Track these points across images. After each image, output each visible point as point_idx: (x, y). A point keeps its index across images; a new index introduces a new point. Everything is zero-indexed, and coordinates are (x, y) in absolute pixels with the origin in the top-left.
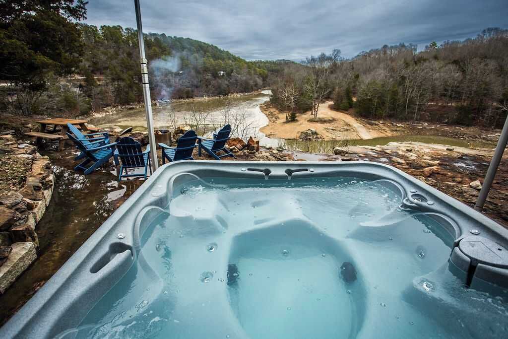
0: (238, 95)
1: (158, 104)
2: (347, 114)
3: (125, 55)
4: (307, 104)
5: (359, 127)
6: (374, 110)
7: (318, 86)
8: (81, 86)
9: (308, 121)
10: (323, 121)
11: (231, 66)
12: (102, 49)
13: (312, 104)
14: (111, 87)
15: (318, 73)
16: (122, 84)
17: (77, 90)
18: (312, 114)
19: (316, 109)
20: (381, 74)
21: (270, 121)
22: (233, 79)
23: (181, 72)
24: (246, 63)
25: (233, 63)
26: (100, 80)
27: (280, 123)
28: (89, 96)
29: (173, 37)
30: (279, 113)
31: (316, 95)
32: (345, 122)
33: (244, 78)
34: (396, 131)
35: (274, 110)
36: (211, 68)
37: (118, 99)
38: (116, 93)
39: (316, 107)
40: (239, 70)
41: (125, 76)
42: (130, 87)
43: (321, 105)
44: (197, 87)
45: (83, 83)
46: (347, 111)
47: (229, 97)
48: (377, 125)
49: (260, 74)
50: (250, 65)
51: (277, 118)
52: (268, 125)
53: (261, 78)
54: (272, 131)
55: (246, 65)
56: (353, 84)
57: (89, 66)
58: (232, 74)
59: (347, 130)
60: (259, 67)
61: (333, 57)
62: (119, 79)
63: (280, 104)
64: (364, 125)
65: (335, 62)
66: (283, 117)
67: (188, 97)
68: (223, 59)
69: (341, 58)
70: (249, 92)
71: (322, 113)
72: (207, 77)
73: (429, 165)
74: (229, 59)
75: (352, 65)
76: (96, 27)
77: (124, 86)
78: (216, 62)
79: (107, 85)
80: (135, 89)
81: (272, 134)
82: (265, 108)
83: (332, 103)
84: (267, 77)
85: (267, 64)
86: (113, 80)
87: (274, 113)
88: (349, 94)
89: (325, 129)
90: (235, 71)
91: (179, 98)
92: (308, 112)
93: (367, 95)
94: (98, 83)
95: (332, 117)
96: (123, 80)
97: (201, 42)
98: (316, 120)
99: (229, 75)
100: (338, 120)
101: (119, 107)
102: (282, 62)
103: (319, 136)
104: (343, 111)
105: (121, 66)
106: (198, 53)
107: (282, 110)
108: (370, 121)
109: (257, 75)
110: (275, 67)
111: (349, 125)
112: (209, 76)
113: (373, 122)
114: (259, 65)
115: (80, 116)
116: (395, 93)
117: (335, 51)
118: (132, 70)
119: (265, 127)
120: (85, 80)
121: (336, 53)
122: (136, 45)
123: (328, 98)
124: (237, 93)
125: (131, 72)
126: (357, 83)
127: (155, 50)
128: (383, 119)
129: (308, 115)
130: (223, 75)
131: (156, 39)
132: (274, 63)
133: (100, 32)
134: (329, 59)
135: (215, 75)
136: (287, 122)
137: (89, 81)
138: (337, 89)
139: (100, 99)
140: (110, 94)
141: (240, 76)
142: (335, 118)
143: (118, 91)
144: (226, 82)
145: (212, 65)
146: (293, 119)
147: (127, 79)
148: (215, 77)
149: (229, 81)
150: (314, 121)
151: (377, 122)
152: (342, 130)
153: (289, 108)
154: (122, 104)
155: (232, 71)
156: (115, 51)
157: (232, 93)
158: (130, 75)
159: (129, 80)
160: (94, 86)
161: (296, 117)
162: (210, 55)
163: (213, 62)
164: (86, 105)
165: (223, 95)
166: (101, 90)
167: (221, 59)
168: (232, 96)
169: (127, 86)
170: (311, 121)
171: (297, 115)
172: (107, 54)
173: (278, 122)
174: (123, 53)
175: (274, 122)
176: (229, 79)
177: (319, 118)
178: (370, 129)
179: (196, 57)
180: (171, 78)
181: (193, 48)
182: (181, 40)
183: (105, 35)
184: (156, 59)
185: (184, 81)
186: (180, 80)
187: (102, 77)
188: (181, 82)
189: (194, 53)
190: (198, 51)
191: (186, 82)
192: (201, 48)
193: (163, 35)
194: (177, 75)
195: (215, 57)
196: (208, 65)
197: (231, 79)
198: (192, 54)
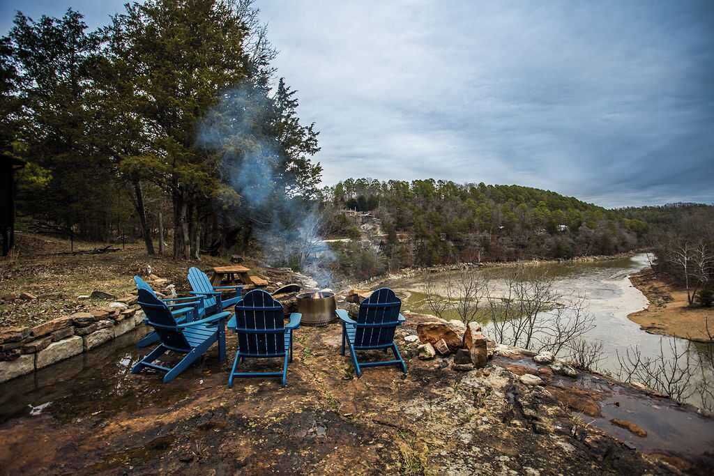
0: (591, 260)
1: (467, 268)
3: (434, 209)
8: (382, 244)
11: (579, 217)
12: (410, 204)
14: (412, 244)
16: (426, 242)
17: (377, 248)
21: (652, 303)
22: (581, 236)
23: (501, 227)
24: (605, 211)
25: (583, 213)
26: (404, 237)
27: (675, 308)
28: (388, 255)
29: (494, 186)
30: (673, 291)
33: (601, 233)
35: (662, 284)
36: (547, 221)
37: (419, 260)
38: (417, 253)
40: (591, 222)
41: (431, 233)
42: (435, 245)
44: (523, 246)
45: (384, 240)
47: (575, 261)
50: (612, 214)
51: (667, 299)
52: (647, 310)
53: (635, 234)
54: (655, 321)
55: (605, 215)
57: (394, 223)
58: (580, 228)
60: (630, 217)
62: (424, 236)
63: (674, 275)
66: (682, 297)
67: (509, 260)
68: (565, 209)
70: (610, 254)
72: (539, 234)
74: (576, 207)
76: (408, 183)
77: (429, 244)
78: (554, 212)
79: (409, 243)
80: (441, 248)
81: (656, 326)
82: (641, 280)
84: (645, 231)
85: (645, 212)
86: (417, 237)
87: (661, 290)
90: (584, 223)
91: (497, 261)
94: (400, 241)
96: (428, 237)
99: (574, 229)
101: (419, 269)
102: (678, 206)
105: (428, 222)
106: (526, 202)
107: (678, 287)
109: (625, 228)
110: (662, 214)
112: (542, 232)
114: (630, 214)
115: (376, 276)
118: (440, 225)
119: (640, 312)
120: (388, 238)
122: (448, 197)
124: (588, 255)
125: (437, 229)
127: (469, 203)
130: (565, 231)
131: (473, 189)
132: (660, 209)
133: (410, 187)
135: (552, 230)
136: (692, 307)
137: (391, 238)
139: (399, 258)
140: (411, 253)
141: (593, 231)
143: (420, 251)
144: (571, 240)
145: (547, 216)
146: (706, 303)
147: (432, 237)
148: (550, 233)
149: (574, 238)
153: (694, 283)
154: (423, 266)
155: (580, 224)
156: (423, 206)
157: (580, 256)
158: (436, 232)
159: (435, 237)
160: (395, 244)
161: (713, 300)
162: (544, 204)
163: (549, 213)
164: (382, 264)
165: (564, 258)
166: (402, 248)
167: (561, 208)
168: (580, 260)
169: (431, 244)
172: (414, 209)
173: (670, 305)
174: (432, 208)
175: (660, 305)
176: (574, 236)
179: (523, 208)
180: (487, 235)
181: (521, 196)
182: (504, 189)
183: (415, 190)
184: (470, 212)
185: (504, 238)
186: (498, 237)
187: (405, 234)
188: (500, 240)
189: (521, 203)
190: (527, 200)
191: (507, 240)
192: (532, 196)
193: (482, 185)
194: (496, 232)
195: (553, 207)
196: (542, 218)
197: (577, 235)
198: (518, 204)
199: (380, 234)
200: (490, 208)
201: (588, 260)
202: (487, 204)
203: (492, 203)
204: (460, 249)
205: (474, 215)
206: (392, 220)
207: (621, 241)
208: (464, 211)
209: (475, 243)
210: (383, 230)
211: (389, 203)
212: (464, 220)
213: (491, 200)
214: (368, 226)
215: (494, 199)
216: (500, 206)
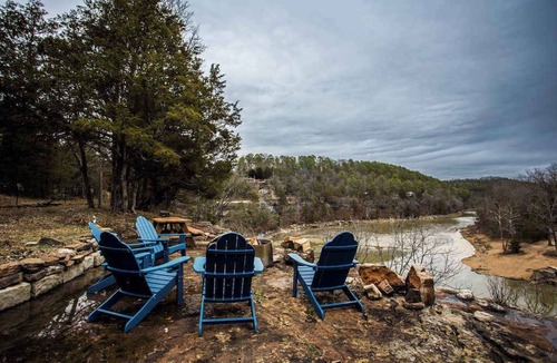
0: (431, 218)
3: (315, 179)
4: (537, 230)
8: (275, 205)
9: (544, 254)
11: (421, 186)
12: (297, 174)
14: (299, 206)
16: (309, 204)
17: (271, 208)
18: (550, 244)
21: (478, 250)
22: (424, 200)
23: (366, 193)
24: (440, 182)
25: (424, 183)
26: (291, 200)
27: (494, 254)
28: (280, 214)
29: (360, 162)
30: (491, 242)
33: (438, 199)
35: (483, 236)
36: (399, 188)
37: (304, 218)
38: (302, 212)
40: (431, 190)
41: (313, 197)
42: (316, 206)
44: (382, 208)
45: (277, 202)
47: (420, 219)
49: (459, 194)
50: (445, 185)
51: (488, 247)
52: (475, 256)
53: (461, 199)
54: (482, 264)
55: (440, 185)
57: (284, 189)
58: (423, 194)
60: (458, 187)
62: (308, 199)
63: (492, 229)
66: (498, 246)
67: (372, 219)
68: (413, 179)
70: (444, 214)
72: (394, 198)
76: (295, 158)
77: (311, 206)
78: (404, 182)
79: (296, 205)
80: (321, 209)
81: (482, 268)
82: (468, 233)
84: (468, 197)
85: (468, 183)
86: (302, 200)
87: (483, 241)
90: (426, 191)
91: (363, 219)
92: (541, 242)
94: (289, 203)
96: (311, 200)
99: (419, 195)
101: (304, 225)
102: (489, 180)
105: (310, 188)
107: (495, 237)
109: (455, 195)
110: (480, 185)
112: (396, 197)
114: (457, 185)
118: (320, 191)
119: (470, 258)
120: (279, 200)
122: (325, 170)
124: (430, 215)
125: (318, 194)
127: (342, 174)
129: (543, 246)
130: (412, 196)
131: (344, 164)
132: (478, 181)
133: (297, 161)
135: (403, 195)
136: (506, 253)
137: (282, 201)
139: (288, 216)
140: (298, 213)
141: (432, 196)
143: (305, 211)
144: (417, 203)
145: (399, 185)
146: (515, 250)
147: (314, 200)
148: (402, 198)
149: (419, 202)
153: (506, 235)
154: (307, 223)
155: (423, 191)
156: (307, 176)
157: (424, 216)
158: (317, 196)
159: (316, 200)
160: (285, 205)
161: (520, 248)
162: (397, 176)
163: (401, 183)
164: (275, 221)
165: (412, 217)
166: (291, 208)
167: (410, 179)
168: (424, 218)
169: (313, 205)
170: (549, 254)
171: (521, 244)
172: (299, 179)
173: (490, 252)
174: (313, 177)
175: (484, 253)
176: (419, 200)
179: (382, 179)
180: (355, 199)
181: (380, 170)
182: (367, 164)
183: (301, 164)
184: (343, 181)
185: (368, 202)
186: (364, 201)
187: (293, 198)
188: (365, 203)
189: (380, 175)
190: (384, 173)
191: (371, 202)
192: (388, 170)
193: (351, 160)
194: (362, 196)
195: (403, 178)
196: (395, 186)
197: (421, 200)
198: (378, 176)
199: (274, 197)
200: (357, 179)
201: (429, 219)
202: (355, 175)
204: (335, 209)
205: (346, 183)
206: (283, 187)
207: (452, 204)
208: (338, 180)
209: (346, 205)
210: (276, 194)
211: (280, 173)
212: (338, 187)
213: (358, 172)
214: (265, 191)
215: (360, 172)
216: (365, 177)
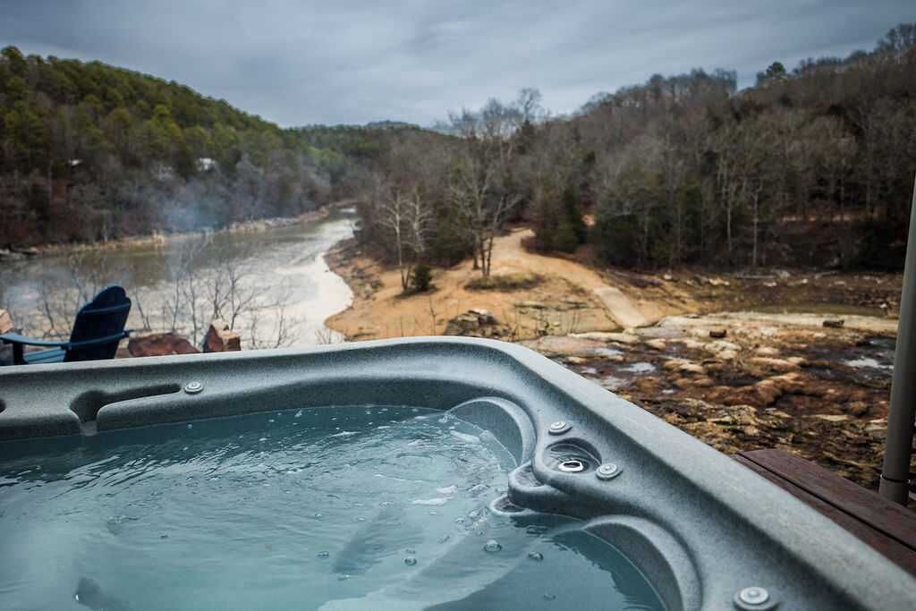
0: (261, 226)
2: (574, 261)
4: (459, 239)
5: (608, 294)
6: (644, 247)
7: (485, 189)
9: (467, 288)
10: (507, 285)
11: (232, 142)
13: (473, 238)
15: (485, 151)
18: (476, 267)
19: (487, 254)
20: (651, 149)
21: (357, 295)
22: (241, 181)
23: (75, 162)
24: (279, 132)
25: (241, 135)
27: (387, 300)
30: (382, 272)
31: (481, 214)
32: (569, 283)
33: (276, 176)
34: (710, 298)
35: (368, 262)
36: (173, 148)
39: (486, 246)
40: (258, 152)
43: (498, 241)
44: (128, 205)
46: (571, 252)
47: (233, 230)
48: (658, 285)
49: (323, 163)
50: (291, 139)
51: (377, 285)
52: (351, 308)
53: (327, 175)
54: (364, 324)
55: (279, 140)
56: (581, 179)
58: (239, 165)
59: (577, 306)
60: (319, 145)
61: (522, 110)
63: (385, 245)
64: (621, 290)
65: (527, 122)
66: (394, 280)
67: (99, 238)
68: (210, 124)
69: (543, 110)
70: (290, 214)
71: (504, 264)
72: (160, 177)
73: (773, 370)
74: (229, 122)
75: (574, 128)
78: (187, 130)
81: (365, 331)
82: (342, 257)
83: (528, 233)
84: (342, 172)
85: (341, 136)
87: (369, 271)
88: (573, 204)
89: (516, 306)
90: (245, 156)
91: (71, 241)
92: (462, 264)
93: (620, 206)
95: (532, 274)
97: (138, 74)
98: (489, 283)
99: (228, 168)
100: (550, 279)
102: (384, 128)
103: (499, 329)
104: (562, 254)
106: (127, 105)
107: (389, 263)
108: (637, 277)
109: (313, 165)
110: (366, 141)
111: (582, 291)
112: (166, 173)
113: (645, 278)
114: (319, 139)
116: (693, 197)
117: (524, 92)
119: (343, 312)
121: (527, 98)
123: (517, 220)
124: (256, 219)
126: (592, 175)
128: (673, 268)
129: (465, 272)
130: (211, 170)
132: (362, 132)
134: (513, 114)
135: (186, 168)
136: (407, 294)
138: (539, 194)
141: (261, 171)
142: (543, 274)
144: (222, 189)
145: (174, 139)
146: (421, 286)
148: (185, 176)
149: (229, 185)
150: (485, 288)
151: (656, 279)
152: (563, 306)
153: (409, 256)
155: (238, 157)
157: (241, 221)
161: (430, 279)
162: (167, 112)
163: (178, 132)
165: (213, 227)
167: (202, 123)
168: (242, 228)
170: (475, 286)
171: (434, 272)
173: (381, 295)
175: (368, 297)
176: (227, 180)
177: (498, 278)
178: (639, 298)
179: (121, 119)
180: (41, 181)
181: (115, 91)
182: (71, 68)
185: (84, 188)
186: (70, 186)
188: (74, 192)
189: (115, 106)
190: (130, 99)
191: (92, 191)
192: (138, 92)
193: (11, 52)
194: (63, 173)
195: (184, 118)
196: (162, 140)
197: (235, 179)
198: (109, 109)
200: (40, 115)
201: (256, 229)
202: (33, 104)
203: (45, 102)
207: (308, 190)
209: (11, 200)
213: (42, 95)
215: (49, 94)
216: (66, 111)
